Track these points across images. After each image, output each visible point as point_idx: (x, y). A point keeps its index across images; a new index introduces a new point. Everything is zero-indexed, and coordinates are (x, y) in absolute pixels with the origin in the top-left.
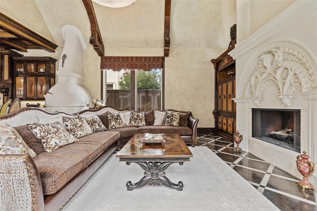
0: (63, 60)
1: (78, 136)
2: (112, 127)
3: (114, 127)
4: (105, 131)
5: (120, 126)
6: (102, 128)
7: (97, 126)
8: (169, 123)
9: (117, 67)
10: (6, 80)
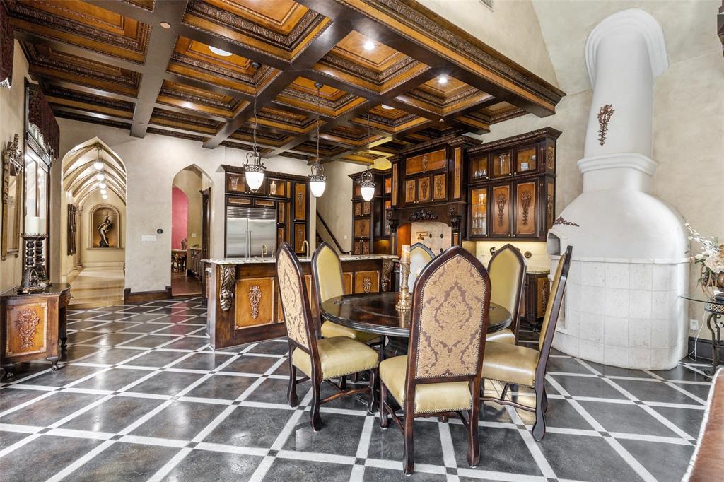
0: (604, 124)
10: (457, 200)
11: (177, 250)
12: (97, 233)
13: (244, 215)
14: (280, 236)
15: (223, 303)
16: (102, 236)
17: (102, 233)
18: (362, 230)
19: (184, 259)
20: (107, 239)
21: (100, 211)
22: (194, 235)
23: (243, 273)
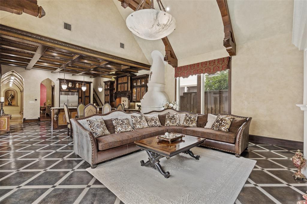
1: (137, 128)
2: (167, 124)
3: (168, 125)
4: (159, 127)
5: (174, 125)
6: (157, 125)
7: (153, 122)
8: (217, 127)
9: (186, 74)
10: (129, 91)
11: (42, 106)
12: (7, 100)
13: (69, 95)
14: (79, 101)
15: (55, 118)
16: (9, 101)
17: (9, 100)
18: (107, 99)
19: (45, 110)
20: (11, 102)
21: (8, 91)
22: (49, 101)
23: (61, 111)
